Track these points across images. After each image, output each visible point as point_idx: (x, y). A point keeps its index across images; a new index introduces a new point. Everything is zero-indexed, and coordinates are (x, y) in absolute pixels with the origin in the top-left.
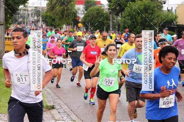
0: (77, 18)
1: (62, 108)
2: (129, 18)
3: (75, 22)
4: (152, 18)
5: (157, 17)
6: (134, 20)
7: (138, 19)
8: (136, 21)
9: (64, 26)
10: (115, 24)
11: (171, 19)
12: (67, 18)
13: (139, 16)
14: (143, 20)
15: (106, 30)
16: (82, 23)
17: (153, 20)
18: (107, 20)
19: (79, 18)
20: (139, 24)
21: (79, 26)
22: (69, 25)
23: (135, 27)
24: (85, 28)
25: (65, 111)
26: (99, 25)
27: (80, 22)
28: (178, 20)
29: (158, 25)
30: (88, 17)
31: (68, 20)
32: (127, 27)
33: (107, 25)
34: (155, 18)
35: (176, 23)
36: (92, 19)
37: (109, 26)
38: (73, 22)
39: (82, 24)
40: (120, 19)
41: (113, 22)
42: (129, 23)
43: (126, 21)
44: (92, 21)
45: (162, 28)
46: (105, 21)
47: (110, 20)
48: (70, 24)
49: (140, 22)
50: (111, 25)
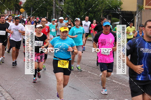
0: (19, 3)
1: (3, 96)
2: (73, 3)
3: (17, 7)
4: (96, 4)
5: (101, 3)
6: (78, 6)
7: (82, 5)
8: (79, 7)
9: (6, 11)
10: (58, 9)
11: (115, 5)
12: (9, 3)
13: (82, 2)
14: (86, 6)
15: (48, 15)
16: (24, 8)
17: (97, 7)
18: (50, 6)
19: (21, 3)
20: (83, 10)
21: (21, 12)
22: (11, 10)
23: (79, 13)
24: (27, 13)
25: (7, 99)
26: (42, 11)
27: (22, 7)
28: (122, 6)
29: (102, 11)
30: (31, 2)
31: (10, 5)
32: (71, 13)
33: (50, 11)
34: (99, 4)
35: (121, 9)
36: (35, 5)
37: (52, 11)
38: (14, 7)
39: (24, 10)
40: (63, 4)
41: (56, 8)
42: (72, 9)
43: (70, 7)
44: (35, 6)
45: (106, 14)
46: (48, 7)
47: (53, 5)
48: (11, 8)
49: (84, 7)
50: (54, 11)
